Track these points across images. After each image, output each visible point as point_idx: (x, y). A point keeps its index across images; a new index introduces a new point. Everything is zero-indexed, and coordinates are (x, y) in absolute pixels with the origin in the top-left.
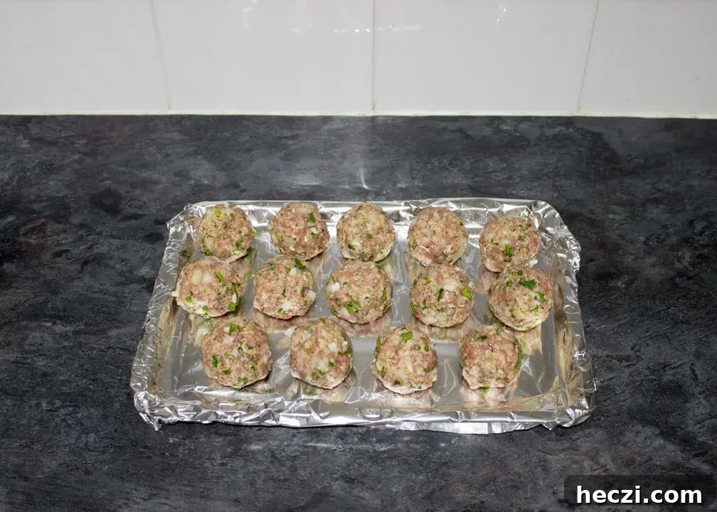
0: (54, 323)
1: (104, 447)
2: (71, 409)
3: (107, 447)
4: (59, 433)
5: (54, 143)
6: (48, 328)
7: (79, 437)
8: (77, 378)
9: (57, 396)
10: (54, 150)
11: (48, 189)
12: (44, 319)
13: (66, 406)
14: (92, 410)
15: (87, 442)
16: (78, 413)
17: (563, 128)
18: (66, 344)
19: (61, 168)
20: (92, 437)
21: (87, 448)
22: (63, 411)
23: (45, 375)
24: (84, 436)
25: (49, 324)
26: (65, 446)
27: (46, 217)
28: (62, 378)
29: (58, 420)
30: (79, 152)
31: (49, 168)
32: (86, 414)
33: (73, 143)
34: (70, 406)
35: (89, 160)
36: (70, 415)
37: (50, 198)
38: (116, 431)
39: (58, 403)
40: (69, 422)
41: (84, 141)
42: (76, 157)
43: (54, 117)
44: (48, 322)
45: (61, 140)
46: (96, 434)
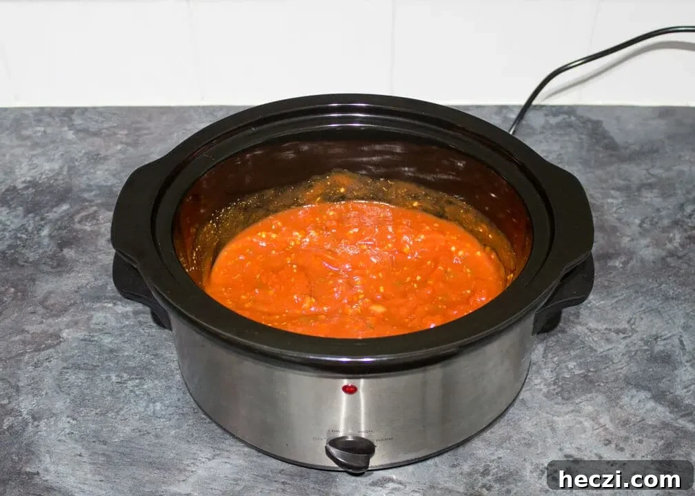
0: (115, 304)
1: (170, 414)
2: (137, 381)
3: (173, 414)
4: (129, 401)
5: (96, 134)
6: (109, 308)
7: (147, 406)
8: (141, 354)
9: (125, 370)
10: (98, 141)
11: (96, 179)
12: (106, 301)
13: (133, 379)
14: (156, 382)
15: (154, 410)
16: (144, 385)
17: (566, 116)
18: (127, 323)
19: (105, 158)
20: (158, 405)
21: (155, 415)
22: (130, 383)
23: (111, 351)
24: (151, 405)
25: (111, 305)
26: (136, 414)
27: (97, 205)
28: (126, 353)
29: (127, 391)
30: (121, 143)
31: (96, 159)
32: (151, 385)
33: (115, 134)
34: (136, 379)
35: (131, 150)
36: (137, 386)
37: (100, 187)
38: (179, 400)
39: (125, 376)
40: (137, 393)
41: (125, 132)
42: (119, 147)
43: (95, 108)
44: (109, 303)
45: (104, 131)
46: (161, 403)
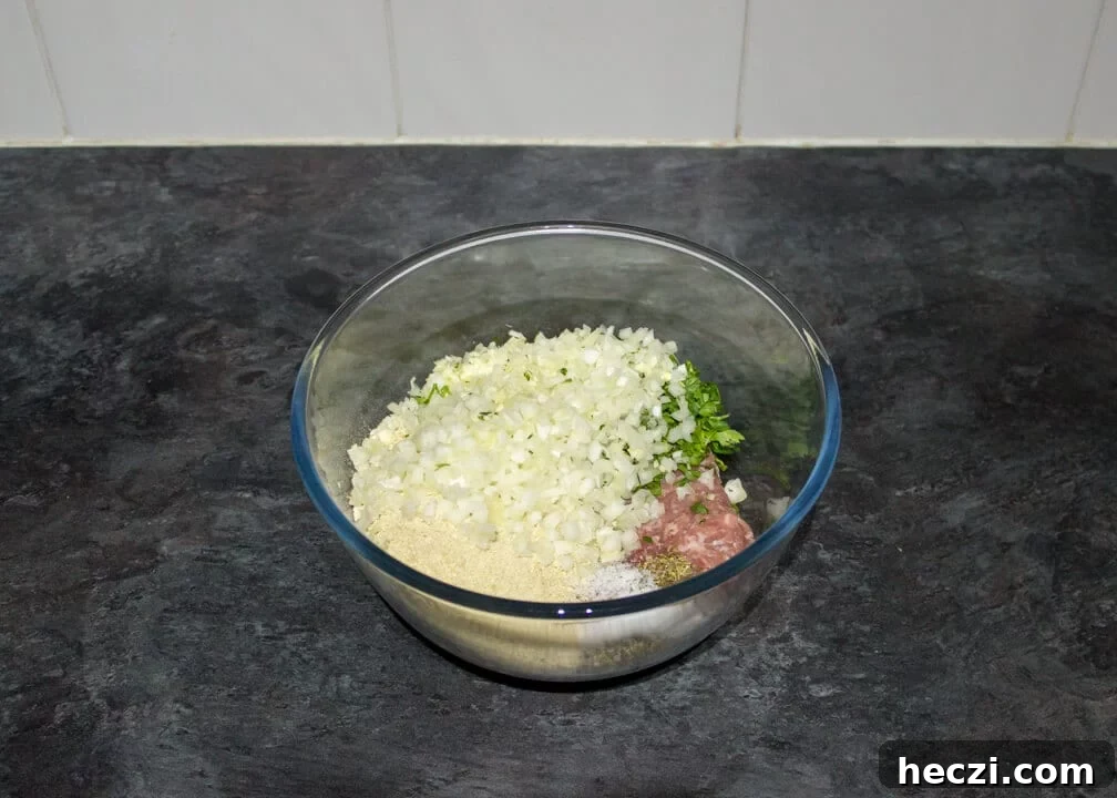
0: (256, 494)
1: (369, 697)
2: (304, 635)
3: (374, 696)
4: (291, 673)
5: (213, 193)
6: (247, 500)
7: (324, 682)
8: (308, 584)
9: (280, 614)
10: (215, 205)
11: (214, 270)
12: (239, 488)
13: (296, 631)
14: (341, 637)
15: (338, 689)
16: (317, 641)
17: (1046, 167)
18: (281, 527)
19: (229, 235)
20: (346, 681)
21: (340, 698)
22: (291, 639)
23: (253, 579)
24: (332, 679)
25: (247, 495)
26: (304, 697)
27: (216, 316)
28: (281, 583)
29: (285, 653)
30: (258, 209)
31: (212, 236)
32: (330, 642)
33: (244, 193)
34: (302, 631)
35: (275, 220)
36: (304, 645)
37: (220, 285)
38: (384, 669)
39: (282, 625)
40: (305, 656)
41: (264, 190)
42: (253, 216)
43: (206, 149)
44: (246, 491)
45: (225, 188)
46: (352, 676)
